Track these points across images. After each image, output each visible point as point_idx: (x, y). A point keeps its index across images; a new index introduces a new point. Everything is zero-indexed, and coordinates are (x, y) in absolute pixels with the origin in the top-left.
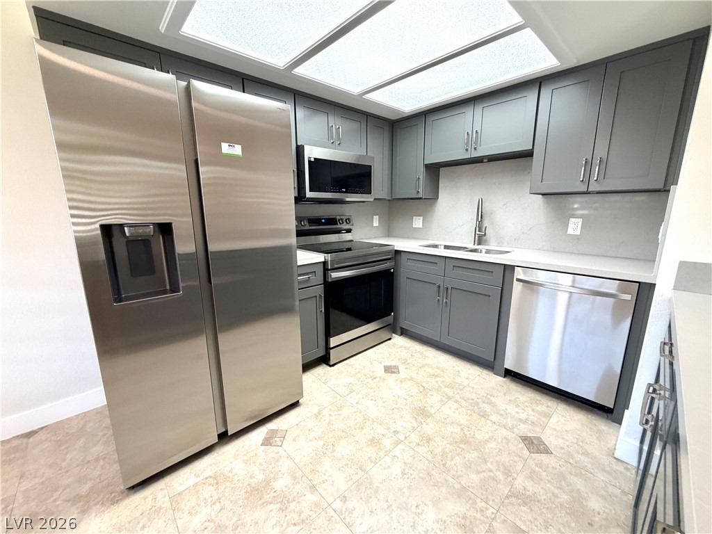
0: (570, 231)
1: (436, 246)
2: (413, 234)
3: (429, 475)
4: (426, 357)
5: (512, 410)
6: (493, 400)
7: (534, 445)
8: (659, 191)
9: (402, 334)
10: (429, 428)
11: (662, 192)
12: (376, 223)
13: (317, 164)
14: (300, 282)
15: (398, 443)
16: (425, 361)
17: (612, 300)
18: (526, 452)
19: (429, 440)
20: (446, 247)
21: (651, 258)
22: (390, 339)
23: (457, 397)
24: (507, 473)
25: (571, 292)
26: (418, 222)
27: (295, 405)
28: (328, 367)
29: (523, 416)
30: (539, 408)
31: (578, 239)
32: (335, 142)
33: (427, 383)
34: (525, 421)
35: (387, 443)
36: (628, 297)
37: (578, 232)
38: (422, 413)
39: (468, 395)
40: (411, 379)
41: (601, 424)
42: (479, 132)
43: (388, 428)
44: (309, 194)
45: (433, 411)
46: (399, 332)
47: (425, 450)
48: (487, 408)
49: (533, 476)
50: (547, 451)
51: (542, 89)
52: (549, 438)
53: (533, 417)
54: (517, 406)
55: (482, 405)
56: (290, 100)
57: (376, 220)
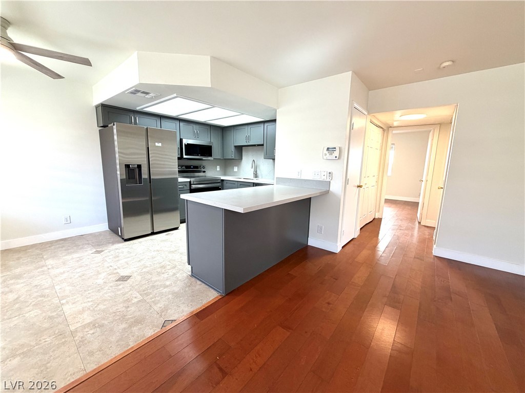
2: (234, 174)
13: (188, 146)
14: (180, 188)
26: (236, 169)
32: (196, 136)
42: (249, 136)
44: (185, 156)
51: (264, 125)
56: (178, 122)
57: (218, 168)
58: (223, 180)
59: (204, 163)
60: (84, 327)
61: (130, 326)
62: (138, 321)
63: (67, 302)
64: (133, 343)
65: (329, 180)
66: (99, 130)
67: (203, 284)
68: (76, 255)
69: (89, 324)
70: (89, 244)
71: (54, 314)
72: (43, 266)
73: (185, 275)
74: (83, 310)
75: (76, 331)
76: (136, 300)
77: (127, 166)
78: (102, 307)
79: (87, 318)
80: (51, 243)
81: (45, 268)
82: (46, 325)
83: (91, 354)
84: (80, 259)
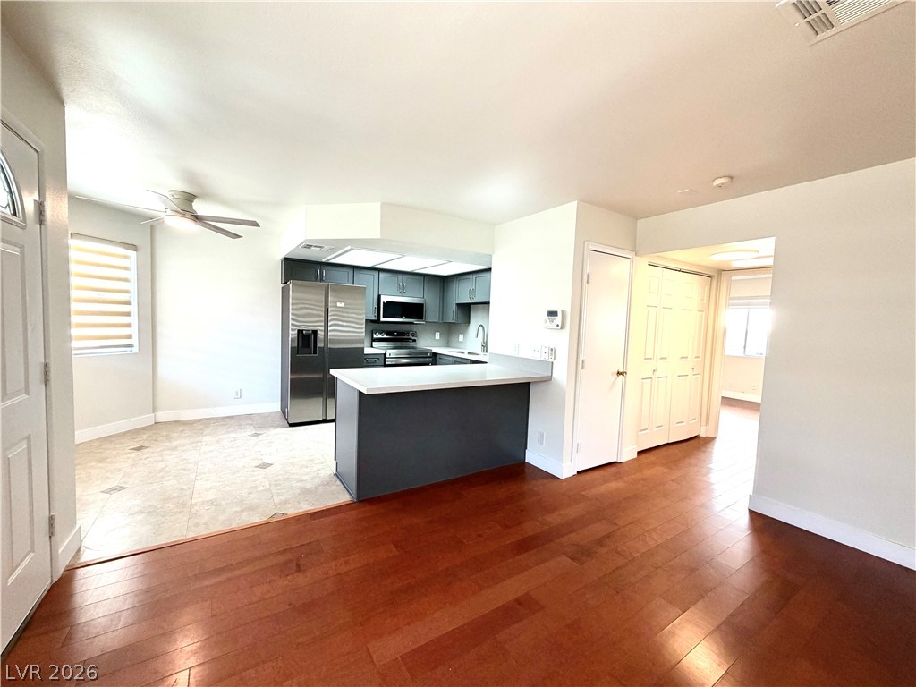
1: (463, 353)
13: (388, 305)
20: (469, 353)
26: (461, 337)
32: (402, 292)
44: (382, 319)
56: (376, 273)
57: (437, 336)
58: (435, 354)
59: (414, 328)
60: (203, 503)
61: (242, 511)
62: (251, 508)
63: (201, 479)
64: (235, 525)
65: (551, 360)
66: (282, 287)
67: (342, 486)
68: (232, 435)
69: (208, 501)
70: (251, 425)
71: (185, 487)
72: (198, 442)
73: (329, 473)
74: (211, 489)
75: (196, 504)
76: (262, 488)
77: (300, 332)
78: (228, 488)
79: (211, 496)
80: (217, 419)
81: (199, 444)
82: (175, 495)
83: (197, 525)
84: (235, 439)
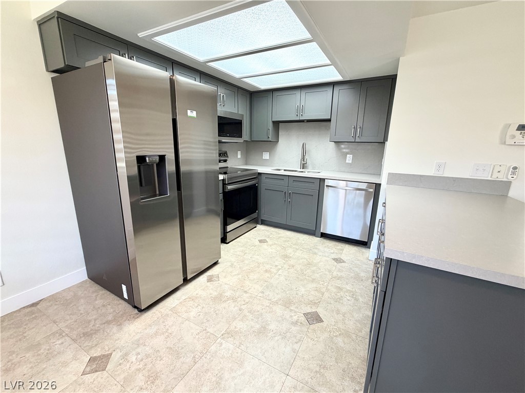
0: (347, 161)
2: (264, 163)
3: (298, 278)
4: (279, 234)
5: (326, 250)
6: (318, 247)
7: (339, 261)
8: (381, 143)
9: (262, 224)
10: (292, 262)
11: (383, 143)
12: (239, 156)
15: (279, 269)
16: (279, 235)
17: (364, 192)
18: (336, 263)
19: (293, 266)
21: (379, 174)
22: (256, 227)
23: (301, 248)
24: (330, 271)
25: (346, 190)
27: (216, 264)
28: (225, 245)
29: (332, 251)
30: (338, 247)
31: (351, 165)
32: (222, 105)
33: (284, 244)
34: (333, 253)
35: (274, 270)
36: (372, 190)
37: (351, 162)
38: (286, 257)
39: (306, 247)
40: (275, 244)
41: (363, 250)
42: (304, 106)
43: (272, 265)
45: (291, 255)
46: (260, 223)
47: (293, 270)
48: (316, 251)
49: (339, 270)
50: (344, 262)
51: (334, 88)
52: (343, 257)
53: (336, 251)
54: (329, 248)
55: (313, 250)
57: (239, 154)
58: (260, 174)
66: (52, 78)
77: (141, 159)
